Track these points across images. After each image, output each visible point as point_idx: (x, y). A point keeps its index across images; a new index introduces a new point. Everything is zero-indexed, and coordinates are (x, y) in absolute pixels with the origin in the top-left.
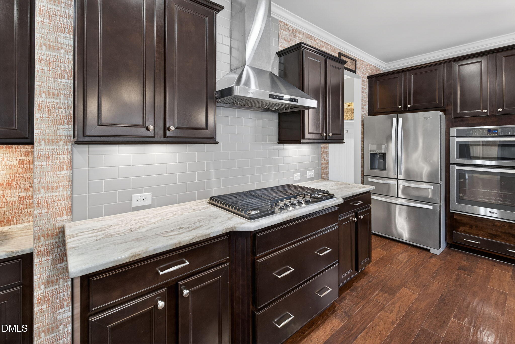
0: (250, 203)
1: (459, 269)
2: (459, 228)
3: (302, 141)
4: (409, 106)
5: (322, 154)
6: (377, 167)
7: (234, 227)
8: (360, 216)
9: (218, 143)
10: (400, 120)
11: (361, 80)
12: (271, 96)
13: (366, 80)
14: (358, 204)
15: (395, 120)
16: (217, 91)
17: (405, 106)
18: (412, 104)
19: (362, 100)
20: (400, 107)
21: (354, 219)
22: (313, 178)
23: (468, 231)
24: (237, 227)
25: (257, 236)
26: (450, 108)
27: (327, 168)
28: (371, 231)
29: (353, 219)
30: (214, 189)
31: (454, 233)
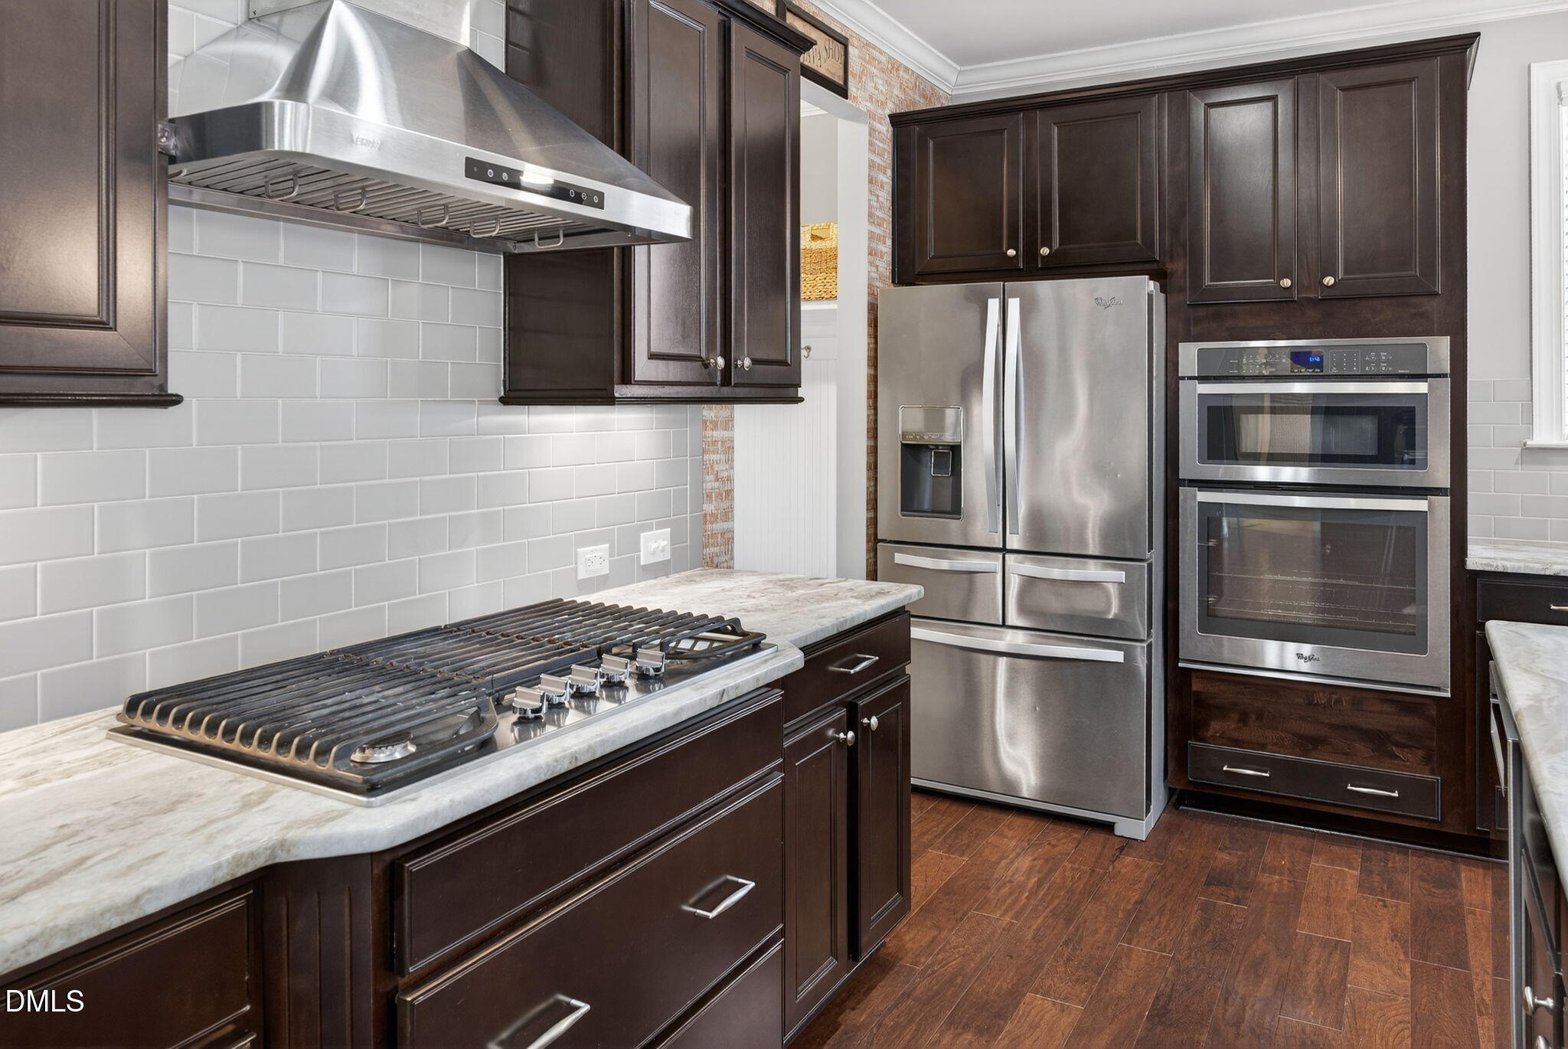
0: (365, 709)
1: (1208, 883)
2: (1205, 725)
3: (620, 391)
4: (1045, 251)
5: (704, 452)
6: (926, 506)
7: (283, 844)
8: (865, 721)
9: (176, 400)
10: (1014, 304)
11: (865, 129)
12: (475, 169)
13: (886, 129)
14: (858, 669)
15: (994, 305)
16: (172, 121)
17: (1031, 253)
18: (1056, 244)
19: (870, 215)
20: (1011, 252)
21: (846, 734)
22: (666, 563)
23: (1236, 735)
24: (295, 844)
25: (406, 875)
26: (1178, 266)
27: (727, 515)
28: (910, 777)
29: (842, 735)
30: (147, 652)
31: (1195, 749)
